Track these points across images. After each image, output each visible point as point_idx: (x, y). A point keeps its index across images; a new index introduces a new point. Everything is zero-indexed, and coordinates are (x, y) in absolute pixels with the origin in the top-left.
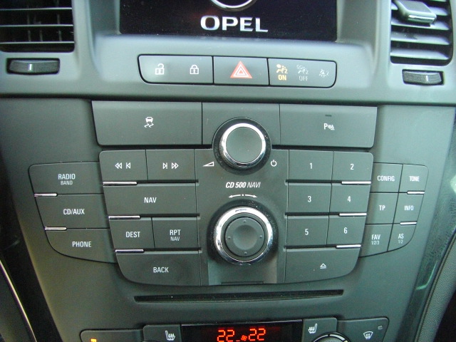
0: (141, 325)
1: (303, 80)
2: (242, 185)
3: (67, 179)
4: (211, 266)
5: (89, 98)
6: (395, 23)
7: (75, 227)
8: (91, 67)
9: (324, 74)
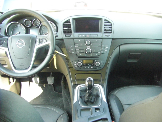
0: (79, 60)
1: (94, 36)
2: (88, 46)
3: (72, 46)
4: (85, 54)
5: (74, 39)
6: (104, 30)
7: (72, 51)
8: (73, 36)
9: (96, 36)
